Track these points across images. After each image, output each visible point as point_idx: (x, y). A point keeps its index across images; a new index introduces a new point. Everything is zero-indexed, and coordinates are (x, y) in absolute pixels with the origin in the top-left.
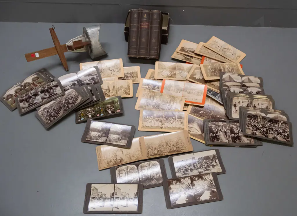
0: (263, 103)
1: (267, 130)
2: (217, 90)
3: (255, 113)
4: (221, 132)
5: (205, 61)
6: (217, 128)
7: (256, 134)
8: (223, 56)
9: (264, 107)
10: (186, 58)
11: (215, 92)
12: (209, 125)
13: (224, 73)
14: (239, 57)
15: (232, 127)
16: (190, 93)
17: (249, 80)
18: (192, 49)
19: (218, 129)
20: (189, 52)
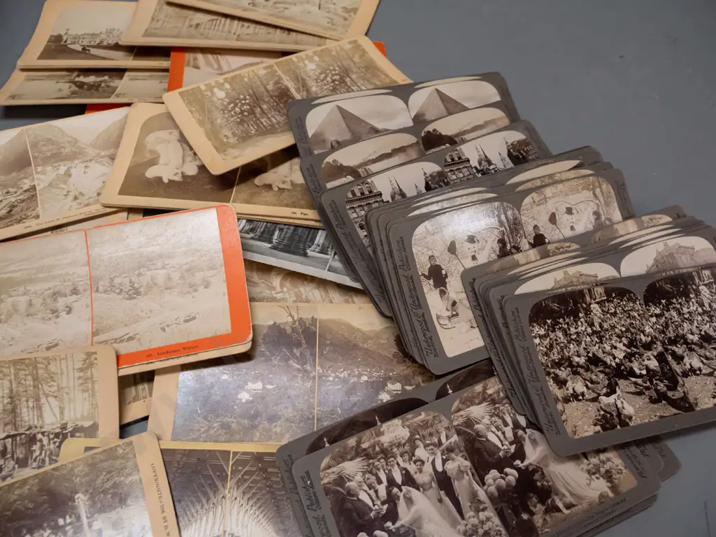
0: (572, 200)
1: (661, 358)
2: (298, 212)
3: (559, 275)
4: (414, 493)
5: (188, 72)
6: (383, 477)
7: (624, 421)
8: (276, 27)
9: (583, 223)
10: (81, 85)
11: (297, 226)
12: (328, 478)
13: (309, 103)
14: (355, 10)
15: (469, 423)
16: (138, 293)
17: (442, 100)
18: (109, 32)
19: (391, 482)
20: (94, 51)
